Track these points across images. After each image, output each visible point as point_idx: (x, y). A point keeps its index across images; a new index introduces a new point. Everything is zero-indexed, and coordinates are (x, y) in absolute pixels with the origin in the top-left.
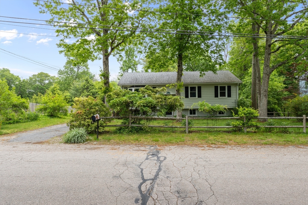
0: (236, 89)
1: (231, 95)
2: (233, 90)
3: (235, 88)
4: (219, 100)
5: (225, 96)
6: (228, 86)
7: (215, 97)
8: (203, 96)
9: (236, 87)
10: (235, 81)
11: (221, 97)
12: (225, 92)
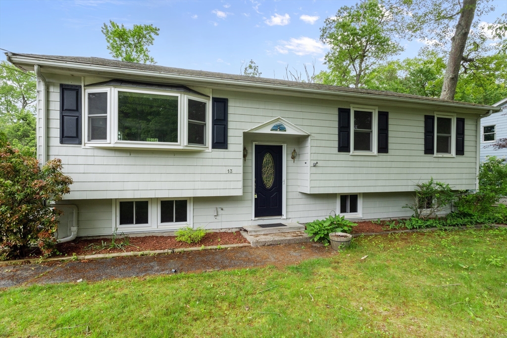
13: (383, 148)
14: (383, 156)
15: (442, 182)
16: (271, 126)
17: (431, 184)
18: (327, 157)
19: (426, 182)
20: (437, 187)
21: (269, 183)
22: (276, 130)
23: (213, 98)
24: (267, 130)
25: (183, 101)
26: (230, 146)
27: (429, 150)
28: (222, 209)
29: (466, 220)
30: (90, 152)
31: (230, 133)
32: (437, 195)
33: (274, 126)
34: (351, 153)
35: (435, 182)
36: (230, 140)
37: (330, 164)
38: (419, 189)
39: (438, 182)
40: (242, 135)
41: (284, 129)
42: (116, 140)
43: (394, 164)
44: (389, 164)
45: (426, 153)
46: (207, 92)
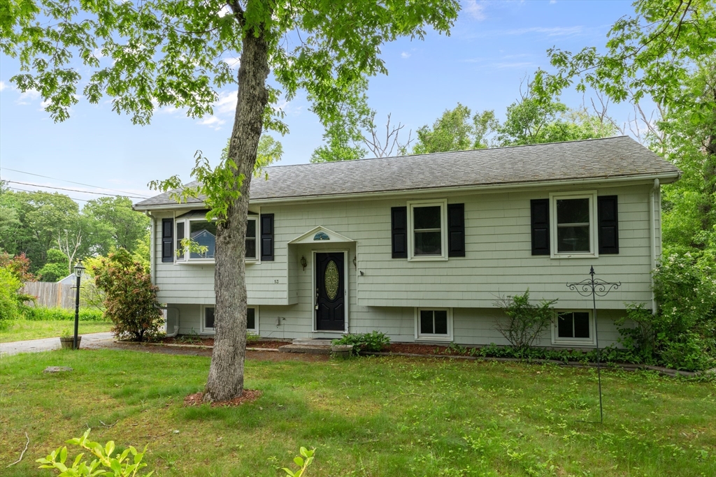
0: (649, 212)
1: (621, 243)
2: (629, 215)
3: (643, 207)
4: (553, 270)
5: (586, 248)
6: (599, 198)
7: (533, 254)
8: (475, 247)
9: (649, 203)
10: (640, 170)
11: (565, 255)
12: (588, 228)
14: (457, 261)
16: (313, 236)
18: (379, 265)
22: (319, 239)
23: (262, 215)
24: (310, 240)
26: (276, 258)
27: (541, 250)
28: (284, 319)
30: (179, 268)
31: (276, 245)
33: (316, 236)
34: (410, 259)
36: (277, 252)
37: (383, 272)
40: (287, 246)
41: (327, 238)
42: (189, 258)
44: (468, 271)
46: (258, 210)
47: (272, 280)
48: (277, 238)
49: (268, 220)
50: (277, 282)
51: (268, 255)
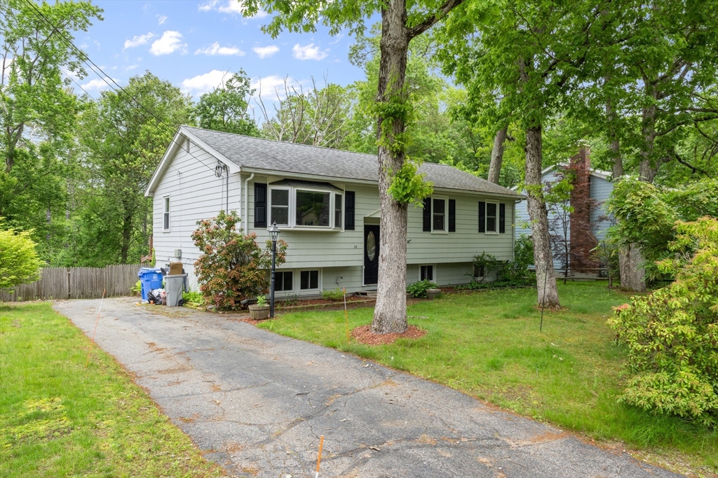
0: (513, 213)
1: (505, 228)
2: (508, 214)
3: (511, 211)
4: (485, 241)
5: (494, 229)
6: (500, 204)
8: (459, 227)
9: (513, 209)
11: (489, 233)
12: (495, 219)
13: (452, 228)
14: (452, 235)
15: (490, 254)
17: (483, 255)
18: (416, 235)
19: (480, 254)
20: (487, 259)
21: (372, 256)
23: (346, 192)
25: (332, 194)
26: (356, 228)
27: (481, 229)
28: (342, 278)
29: (506, 283)
31: (356, 218)
32: (488, 264)
34: (432, 232)
35: (486, 254)
36: (356, 223)
37: (418, 241)
38: (476, 260)
39: (488, 254)
40: (363, 219)
42: (295, 225)
43: (459, 241)
44: (455, 241)
45: (480, 231)
46: (342, 187)
47: (352, 246)
48: (357, 212)
49: (351, 197)
50: (356, 247)
51: (350, 225)
